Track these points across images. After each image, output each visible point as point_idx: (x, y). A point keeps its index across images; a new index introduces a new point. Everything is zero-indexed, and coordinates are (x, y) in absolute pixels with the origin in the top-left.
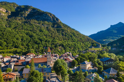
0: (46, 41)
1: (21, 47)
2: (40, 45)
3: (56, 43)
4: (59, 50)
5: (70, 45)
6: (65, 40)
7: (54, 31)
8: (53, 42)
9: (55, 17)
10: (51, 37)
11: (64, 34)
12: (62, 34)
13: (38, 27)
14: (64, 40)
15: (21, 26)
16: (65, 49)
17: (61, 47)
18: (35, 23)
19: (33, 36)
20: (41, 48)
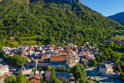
0: (65, 27)
1: (42, 33)
2: (59, 32)
3: (75, 29)
4: (78, 37)
5: (91, 31)
6: (85, 25)
7: (73, 14)
8: (72, 29)
10: (71, 21)
11: (84, 17)
12: (82, 18)
13: (57, 11)
15: (41, 11)
16: (84, 36)
17: (80, 34)
18: (54, 6)
19: (52, 21)
20: (60, 35)
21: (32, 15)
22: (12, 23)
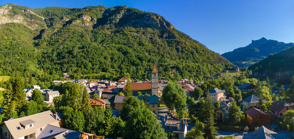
0: (149, 61)
1: (111, 70)
2: (139, 67)
3: (166, 64)
4: (172, 76)
5: (191, 67)
6: (182, 60)
7: (162, 43)
8: (160, 63)
9: (165, 21)
10: (158, 53)
11: (180, 48)
12: (176, 49)
13: (135, 39)
14: (180, 59)
15: (110, 38)
16: (181, 74)
17: (174, 71)
18: (131, 31)
19: (127, 52)
20: (141, 72)
21: (95, 44)
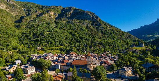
0: (86, 40)
1: (65, 44)
2: (81, 43)
3: (95, 41)
4: (98, 48)
5: (110, 43)
6: (104, 38)
7: (93, 29)
8: (92, 41)
9: (95, 15)
10: (91, 35)
11: (104, 31)
12: (101, 32)
13: (79, 26)
14: (103, 38)
15: (65, 26)
16: (104, 47)
17: (100, 45)
18: (76, 22)
19: (74, 34)
20: (82, 46)
21: (57, 29)
22: (40, 35)
